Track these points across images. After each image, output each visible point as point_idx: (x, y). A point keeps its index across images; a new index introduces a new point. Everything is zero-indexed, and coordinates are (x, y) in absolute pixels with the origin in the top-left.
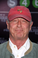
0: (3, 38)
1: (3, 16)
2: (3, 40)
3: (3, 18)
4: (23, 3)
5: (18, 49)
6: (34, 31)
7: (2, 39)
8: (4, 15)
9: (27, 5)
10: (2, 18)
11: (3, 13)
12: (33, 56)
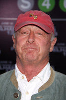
0: (11, 62)
1: (9, 25)
2: (9, 66)
3: (11, 29)
4: (44, 4)
5: (29, 81)
6: (61, 50)
7: (8, 63)
8: (12, 23)
9: (50, 7)
10: (9, 28)
11: (10, 21)
12: (54, 94)
